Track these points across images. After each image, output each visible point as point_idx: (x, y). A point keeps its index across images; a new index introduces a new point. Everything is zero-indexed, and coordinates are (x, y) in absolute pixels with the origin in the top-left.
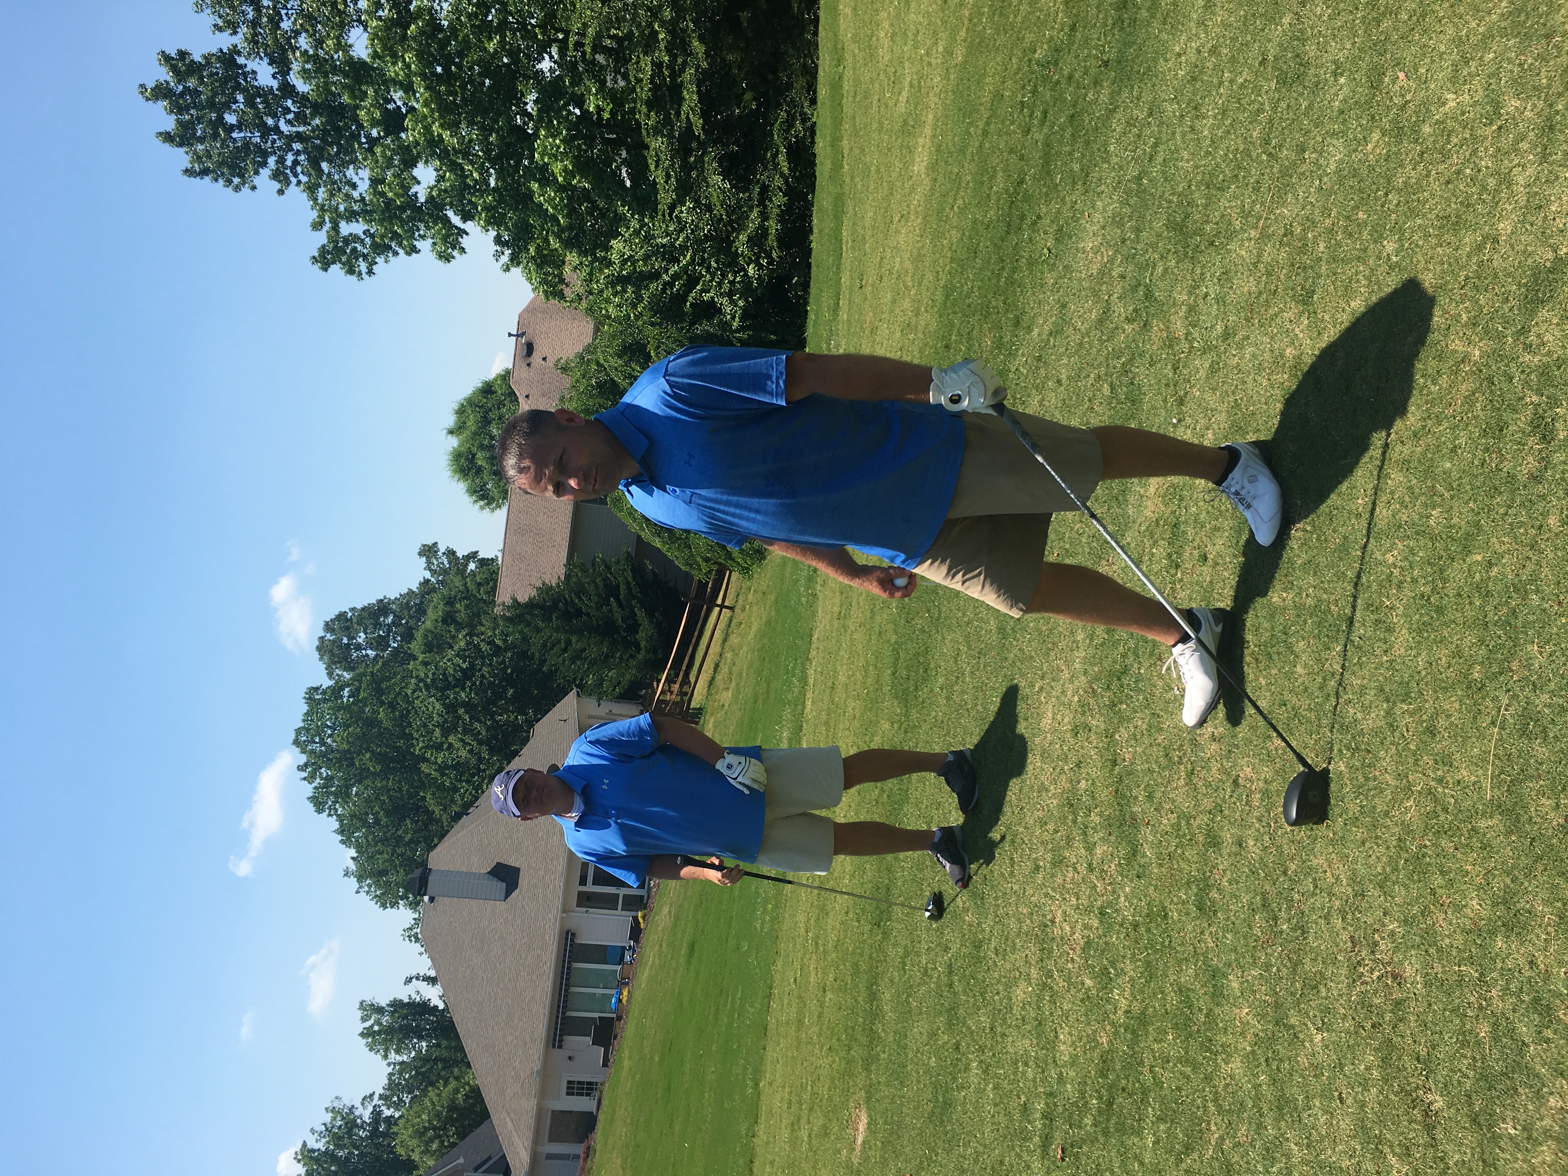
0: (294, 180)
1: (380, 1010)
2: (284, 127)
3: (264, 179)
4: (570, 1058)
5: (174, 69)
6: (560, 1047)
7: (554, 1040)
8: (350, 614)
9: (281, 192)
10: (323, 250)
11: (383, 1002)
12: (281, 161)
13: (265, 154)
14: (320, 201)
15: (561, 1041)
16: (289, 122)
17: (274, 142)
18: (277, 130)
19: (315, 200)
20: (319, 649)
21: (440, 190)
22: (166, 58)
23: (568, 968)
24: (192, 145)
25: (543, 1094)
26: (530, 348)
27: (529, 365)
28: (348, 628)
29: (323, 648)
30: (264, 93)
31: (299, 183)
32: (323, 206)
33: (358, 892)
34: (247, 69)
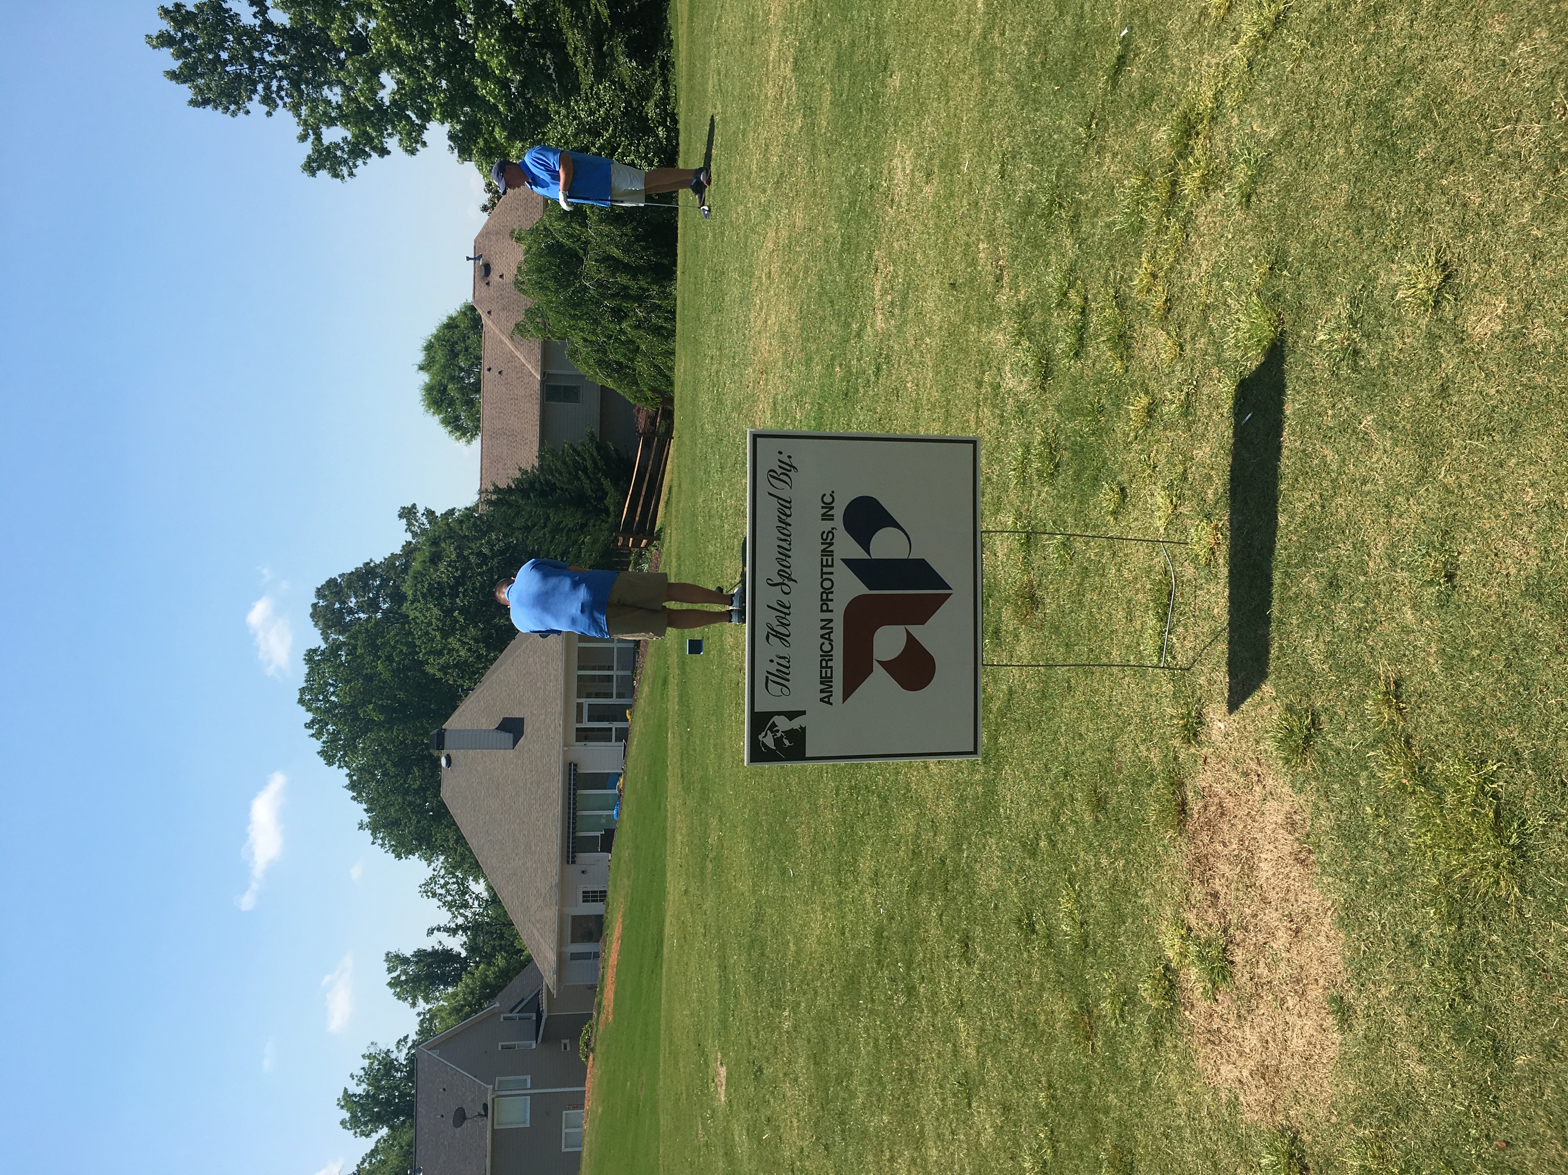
0: (279, 101)
1: (405, 961)
2: (267, 57)
3: (255, 105)
4: (583, 872)
5: (173, 19)
6: (574, 862)
7: (568, 857)
8: (339, 580)
9: (269, 114)
10: (310, 160)
11: (408, 953)
12: (267, 88)
13: (254, 83)
14: (303, 117)
15: (574, 857)
16: (271, 54)
17: (260, 71)
18: (262, 60)
19: (299, 116)
20: (313, 616)
21: (401, 94)
22: (166, 12)
23: (574, 794)
24: (194, 81)
25: (563, 902)
26: (487, 269)
27: (488, 284)
28: (337, 593)
29: (316, 614)
30: (248, 32)
31: (285, 104)
32: (306, 121)
33: (373, 843)
34: (232, 13)
